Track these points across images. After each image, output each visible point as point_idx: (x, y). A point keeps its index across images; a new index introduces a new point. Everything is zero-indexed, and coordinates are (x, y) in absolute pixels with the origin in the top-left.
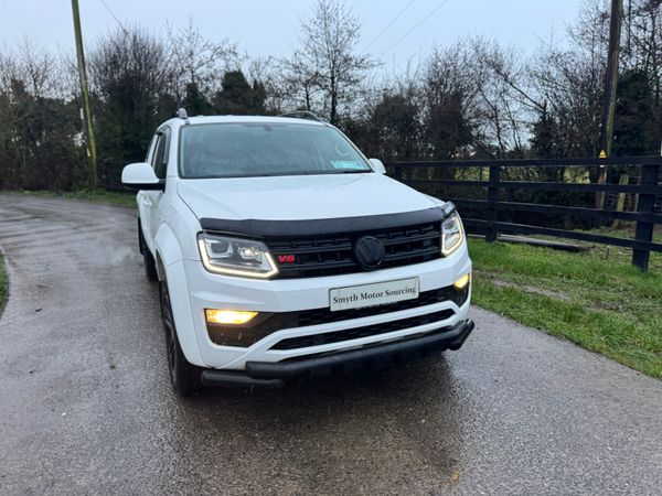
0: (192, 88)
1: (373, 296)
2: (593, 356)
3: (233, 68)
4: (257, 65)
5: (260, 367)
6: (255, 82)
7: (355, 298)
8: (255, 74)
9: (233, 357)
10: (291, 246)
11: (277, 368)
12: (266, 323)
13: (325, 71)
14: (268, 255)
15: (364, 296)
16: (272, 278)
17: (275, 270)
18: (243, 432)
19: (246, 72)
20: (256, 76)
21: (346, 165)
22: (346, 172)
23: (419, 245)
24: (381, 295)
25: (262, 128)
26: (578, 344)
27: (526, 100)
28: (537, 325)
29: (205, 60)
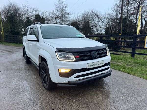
0: (28, 18)
1: (96, 65)
2: (133, 76)
3: (37, 14)
4: (43, 13)
5: (73, 82)
6: (43, 17)
7: (92, 65)
9: (65, 80)
10: (78, 54)
11: (76, 82)
12: (73, 72)
13: (60, 15)
14: (73, 56)
15: (94, 65)
16: (74, 61)
17: (75, 60)
18: (66, 98)
19: (40, 15)
20: (43, 16)
21: (79, 36)
22: (80, 37)
23: (103, 53)
25: (59, 27)
26: (128, 73)
27: (103, 23)
29: (31, 12)
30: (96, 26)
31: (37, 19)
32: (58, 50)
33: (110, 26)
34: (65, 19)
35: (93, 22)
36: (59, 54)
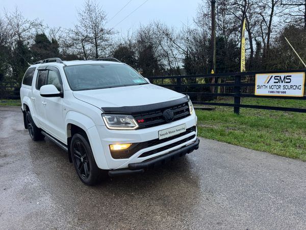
2: (236, 146)
3: (40, 32)
4: (52, 31)
5: (136, 165)
6: (53, 39)
7: (167, 133)
8: (52, 35)
9: (123, 163)
10: (141, 116)
11: (142, 164)
12: (135, 147)
14: (133, 120)
15: (170, 133)
16: (136, 129)
17: (137, 126)
18: (126, 194)
19: (47, 34)
20: (53, 37)
21: (139, 81)
22: (140, 84)
24: (175, 131)
25: (100, 66)
26: (229, 143)
27: (180, 49)
28: (212, 138)
29: (26, 29)
30: (166, 55)
31: (40, 45)
32: (107, 111)
33: (193, 54)
34: (102, 44)
35: (160, 48)
36: (109, 119)
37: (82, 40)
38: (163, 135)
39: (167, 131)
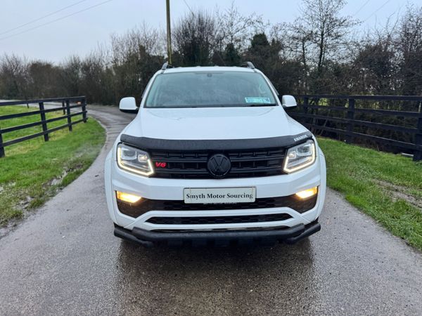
0: (230, 47)
1: (217, 196)
3: (260, 32)
4: (275, 28)
6: (273, 40)
7: (203, 196)
15: (210, 196)
16: (151, 176)
17: (152, 172)
19: (267, 33)
20: (274, 36)
24: (223, 196)
25: (205, 75)
29: (240, 28)
36: (125, 151)
37: (304, 40)
38: (194, 197)
39: (205, 192)
